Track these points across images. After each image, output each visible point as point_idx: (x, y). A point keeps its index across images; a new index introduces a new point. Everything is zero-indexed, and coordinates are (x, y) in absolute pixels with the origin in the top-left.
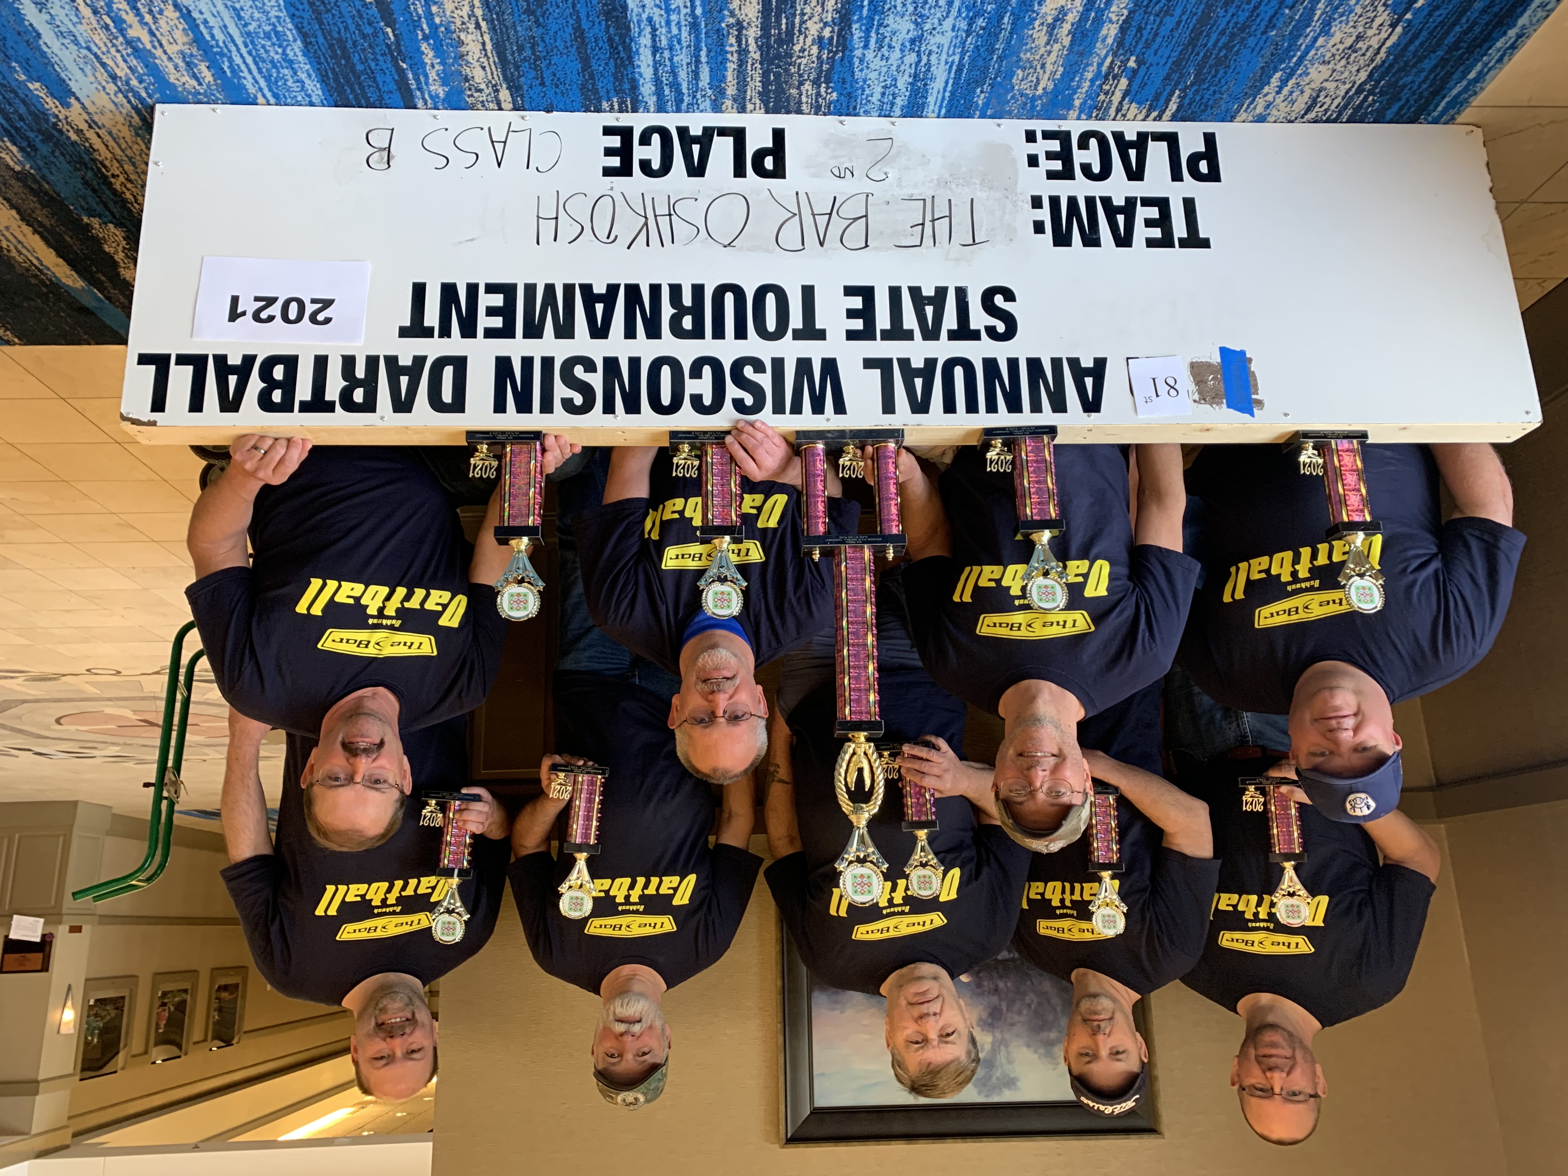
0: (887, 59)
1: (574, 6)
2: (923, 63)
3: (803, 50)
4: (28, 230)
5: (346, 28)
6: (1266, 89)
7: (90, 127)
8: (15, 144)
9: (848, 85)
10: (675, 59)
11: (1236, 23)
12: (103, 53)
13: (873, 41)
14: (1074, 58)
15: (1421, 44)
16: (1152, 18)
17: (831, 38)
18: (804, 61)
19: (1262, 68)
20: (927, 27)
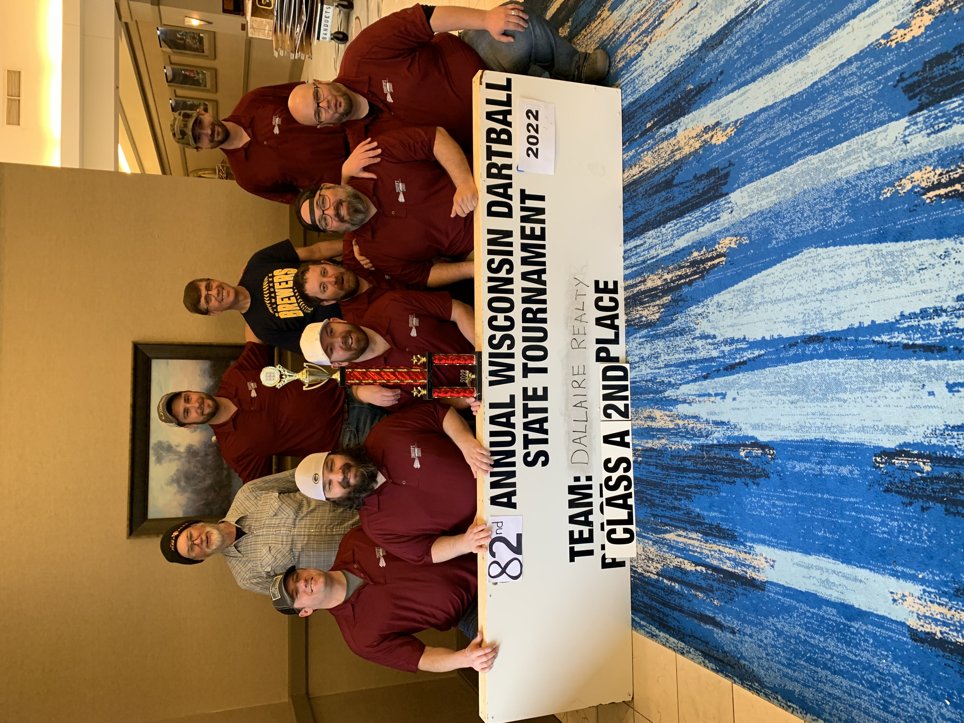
16: (654, 460)
20: (647, 362)
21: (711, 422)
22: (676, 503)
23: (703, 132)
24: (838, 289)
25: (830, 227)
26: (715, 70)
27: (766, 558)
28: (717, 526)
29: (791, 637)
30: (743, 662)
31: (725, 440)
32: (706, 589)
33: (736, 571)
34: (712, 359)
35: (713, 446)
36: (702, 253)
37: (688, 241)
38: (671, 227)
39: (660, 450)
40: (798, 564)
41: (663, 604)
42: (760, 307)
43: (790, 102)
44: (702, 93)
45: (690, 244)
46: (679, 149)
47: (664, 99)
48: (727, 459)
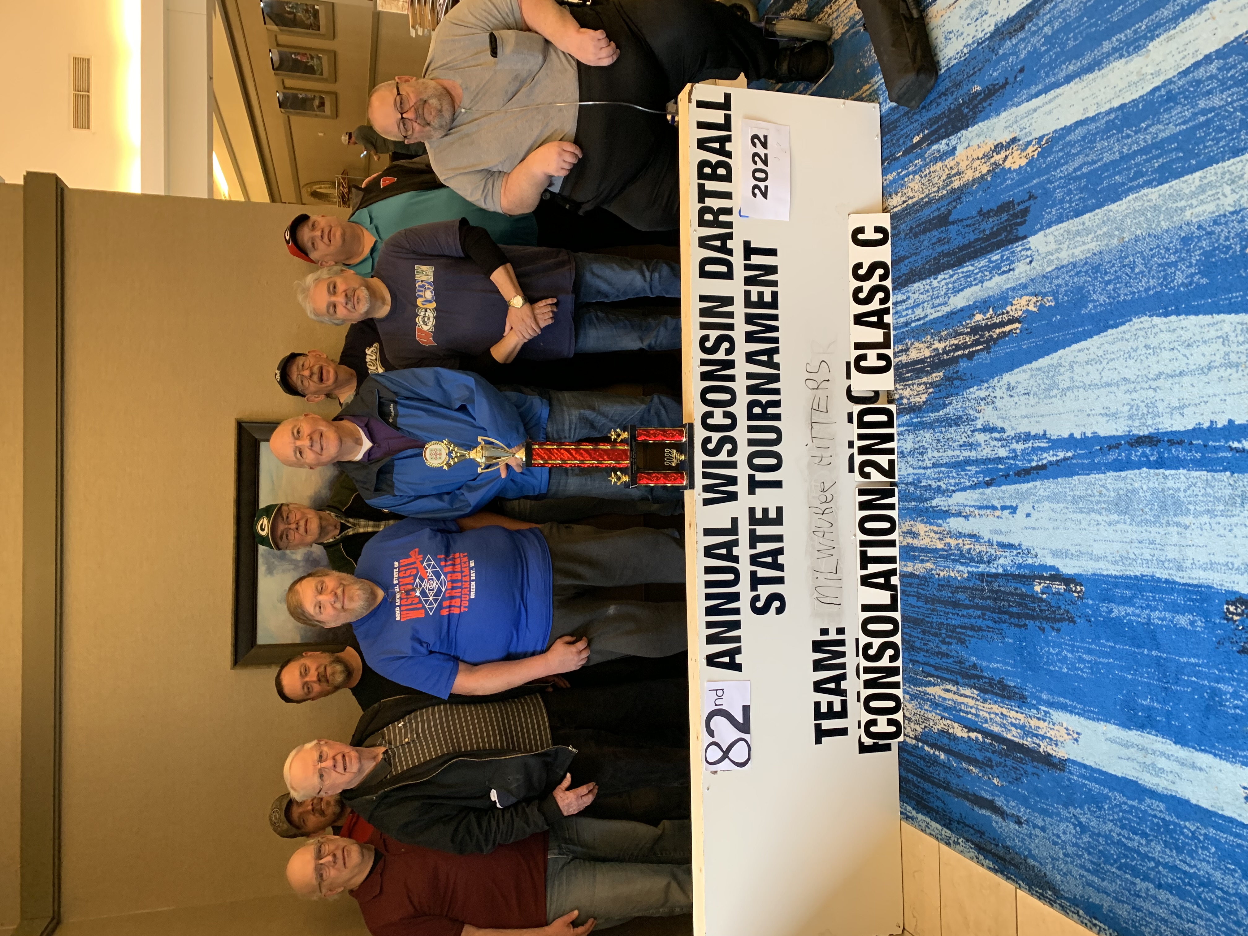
21: (995, 543)
22: (944, 648)
23: (993, 152)
24: (1181, 373)
25: (1173, 288)
26: (1012, 67)
27: (1067, 729)
28: (999, 682)
29: (1099, 835)
30: (1031, 862)
31: (1013, 569)
32: (983, 763)
33: (1025, 742)
34: (1000, 460)
35: (996, 575)
36: (988, 316)
37: (968, 300)
38: (945, 279)
39: (924, 577)
40: (1111, 740)
41: (922, 777)
42: (1068, 393)
43: (1119, 113)
44: (994, 97)
45: (971, 303)
46: (959, 173)
47: (938, 105)
48: (1017, 595)
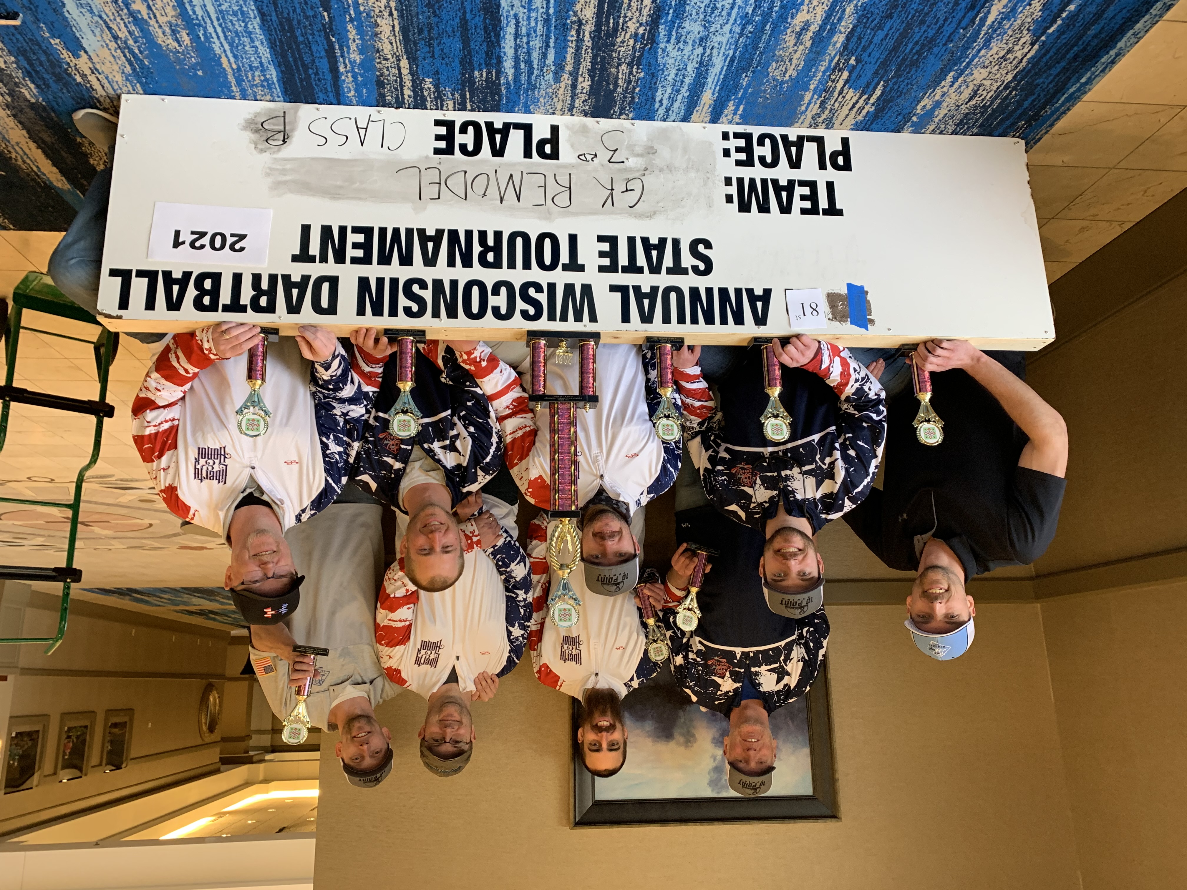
0: (682, 50)
1: (462, 4)
2: (706, 55)
3: (623, 42)
4: (32, 145)
5: (294, 11)
6: (943, 83)
7: (93, 73)
8: (33, 82)
9: (653, 68)
10: (531, 44)
11: (926, 37)
12: (111, 20)
13: (674, 37)
14: (812, 56)
15: (1051, 58)
16: (869, 31)
17: (644, 34)
18: (623, 49)
19: (942, 69)
20: (712, 30)
39: (859, 18)
